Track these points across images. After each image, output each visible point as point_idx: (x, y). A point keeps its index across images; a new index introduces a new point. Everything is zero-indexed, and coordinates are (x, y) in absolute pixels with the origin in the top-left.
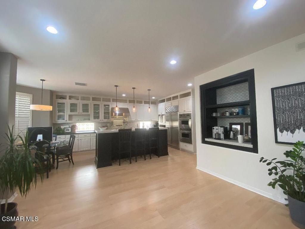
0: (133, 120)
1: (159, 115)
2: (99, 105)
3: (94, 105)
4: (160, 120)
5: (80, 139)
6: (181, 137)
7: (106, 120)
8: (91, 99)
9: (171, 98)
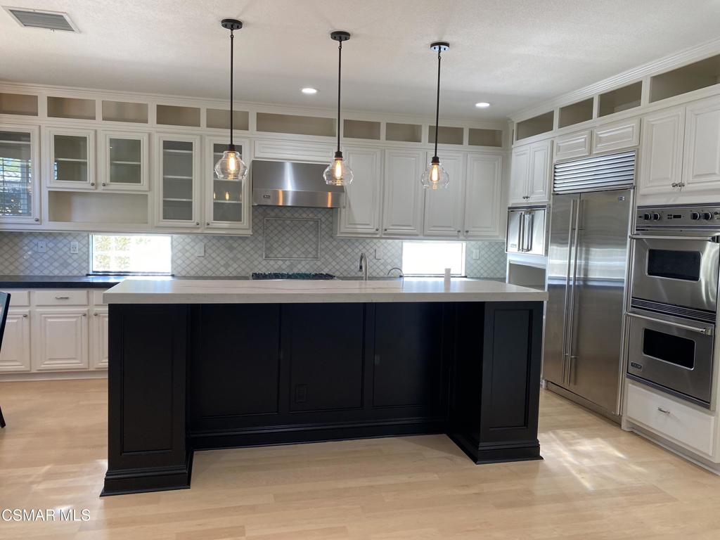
0: (361, 229)
1: (512, 210)
2: (188, 146)
3: (168, 145)
4: (514, 240)
5: (96, 315)
6: (639, 356)
7: (225, 224)
8: (152, 115)
9: (589, 102)
